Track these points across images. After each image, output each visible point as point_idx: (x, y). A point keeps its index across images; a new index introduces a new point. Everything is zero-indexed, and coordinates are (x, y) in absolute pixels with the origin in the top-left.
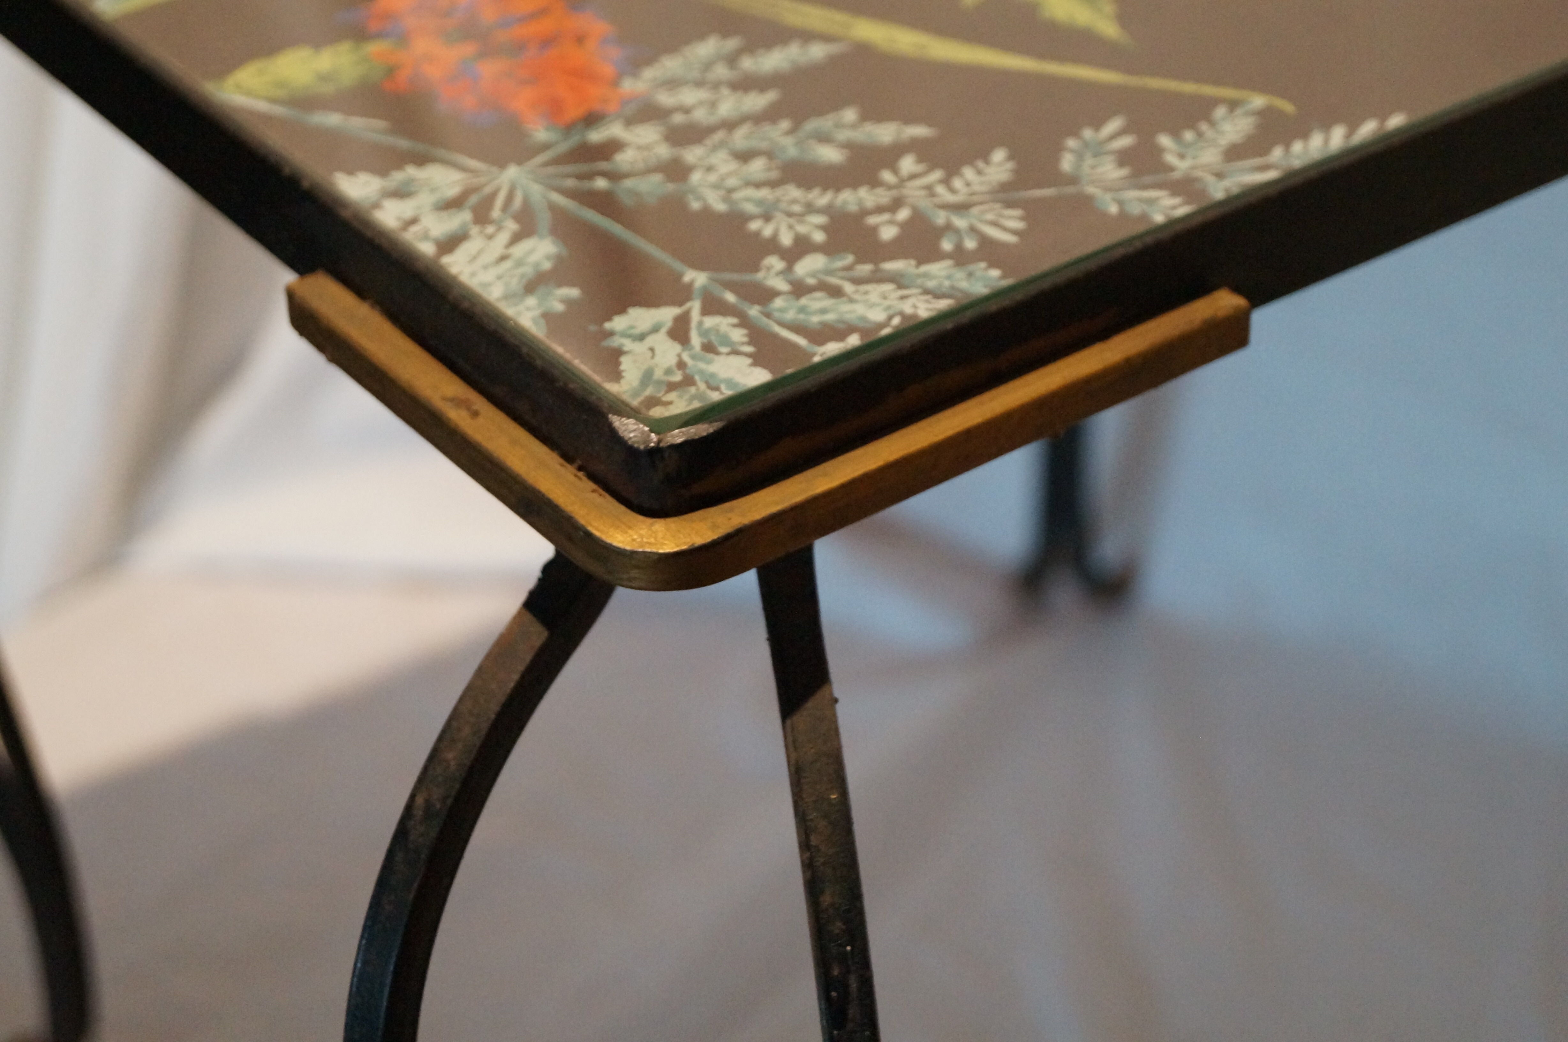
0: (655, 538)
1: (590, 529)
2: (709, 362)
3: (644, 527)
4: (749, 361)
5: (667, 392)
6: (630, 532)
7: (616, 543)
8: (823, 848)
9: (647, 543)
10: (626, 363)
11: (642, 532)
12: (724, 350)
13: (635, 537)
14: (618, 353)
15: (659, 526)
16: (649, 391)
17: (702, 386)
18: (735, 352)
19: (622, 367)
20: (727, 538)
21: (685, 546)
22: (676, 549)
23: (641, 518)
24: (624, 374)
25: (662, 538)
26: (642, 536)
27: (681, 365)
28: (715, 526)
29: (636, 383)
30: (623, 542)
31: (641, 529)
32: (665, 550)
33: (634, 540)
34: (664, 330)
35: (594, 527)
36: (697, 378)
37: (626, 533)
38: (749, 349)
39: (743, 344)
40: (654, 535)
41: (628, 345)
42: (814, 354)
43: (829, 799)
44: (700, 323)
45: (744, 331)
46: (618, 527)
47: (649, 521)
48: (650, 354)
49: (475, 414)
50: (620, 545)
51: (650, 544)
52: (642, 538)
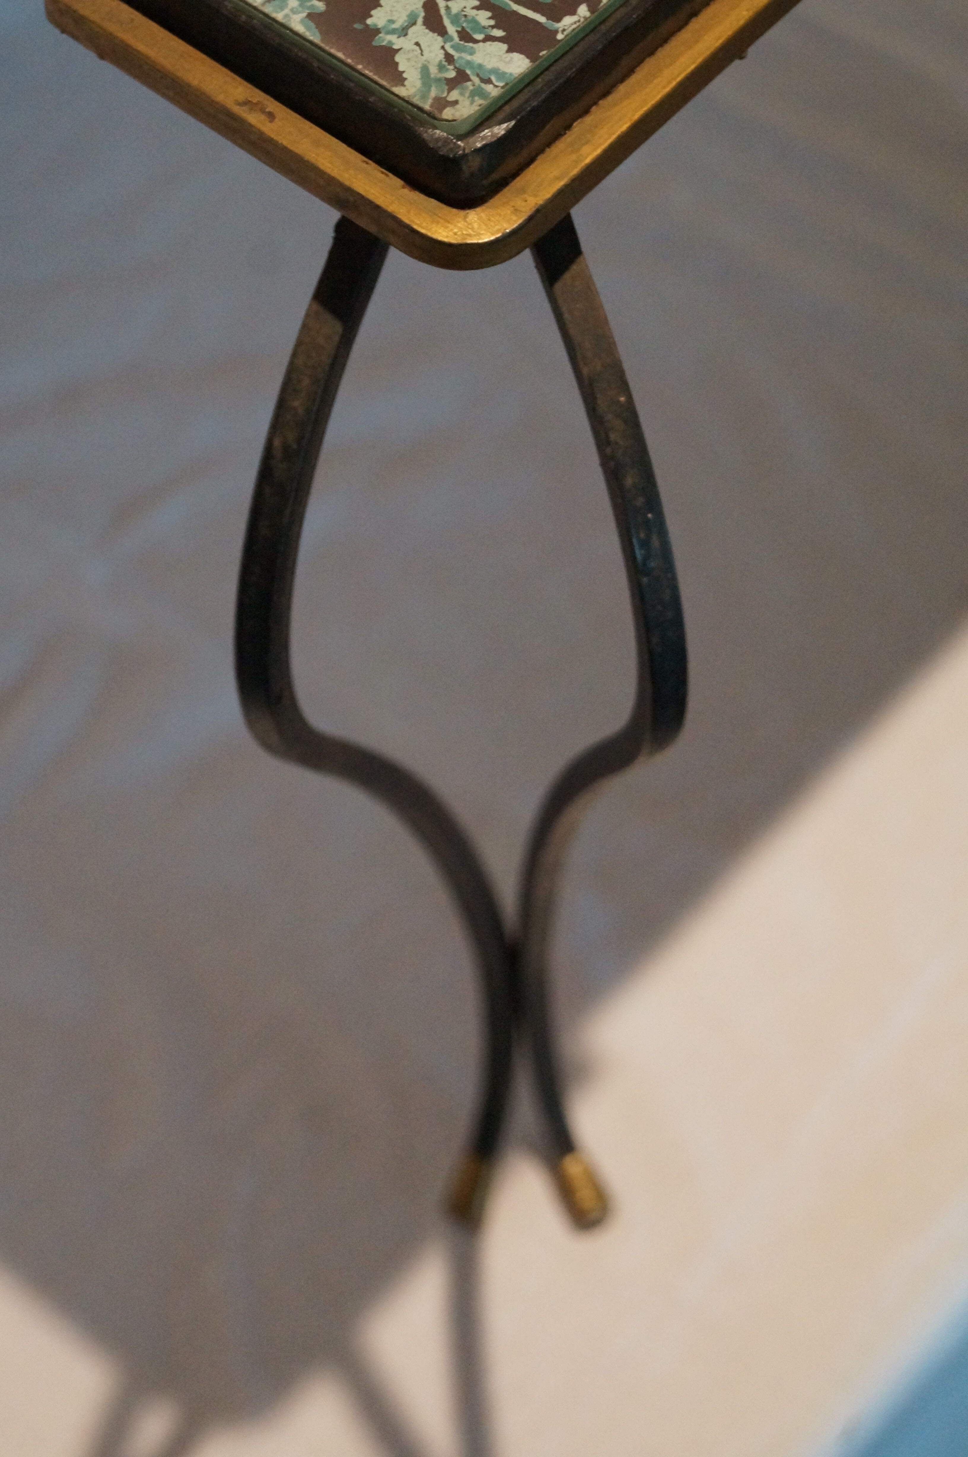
0: (472, 229)
1: (415, 227)
2: (472, 52)
3: (460, 220)
4: (505, 47)
5: (449, 91)
6: (451, 226)
7: (440, 238)
8: (621, 443)
9: (467, 235)
10: (402, 62)
11: (459, 225)
12: (479, 37)
13: (456, 230)
14: (390, 52)
15: (473, 216)
16: (433, 93)
17: (476, 80)
18: (489, 38)
19: (401, 68)
20: (530, 219)
21: (498, 234)
22: (492, 238)
23: (454, 211)
24: (405, 75)
25: (478, 228)
26: (460, 229)
27: (449, 58)
28: (516, 211)
29: (418, 84)
30: (447, 237)
31: (459, 222)
32: (484, 239)
33: (455, 234)
34: (420, 21)
35: (417, 224)
36: (468, 72)
37: (447, 227)
38: (499, 33)
39: (493, 27)
40: (470, 226)
41: (397, 42)
42: (556, 32)
43: (619, 401)
44: (448, 8)
45: (489, 14)
46: (438, 223)
47: (462, 213)
48: (417, 48)
49: (271, 116)
50: (446, 240)
51: (470, 235)
52: (462, 231)
